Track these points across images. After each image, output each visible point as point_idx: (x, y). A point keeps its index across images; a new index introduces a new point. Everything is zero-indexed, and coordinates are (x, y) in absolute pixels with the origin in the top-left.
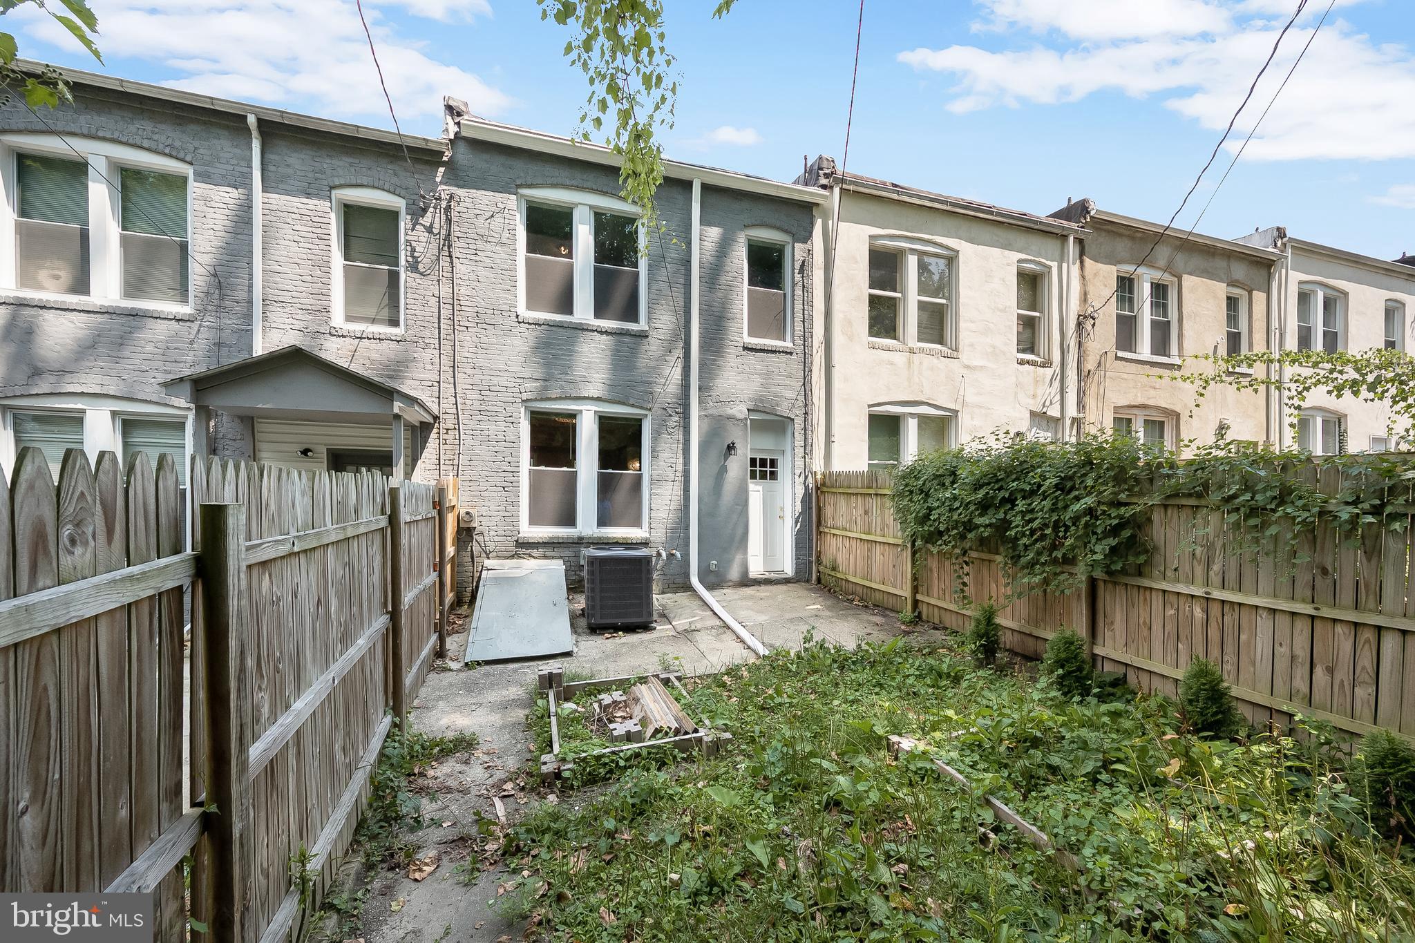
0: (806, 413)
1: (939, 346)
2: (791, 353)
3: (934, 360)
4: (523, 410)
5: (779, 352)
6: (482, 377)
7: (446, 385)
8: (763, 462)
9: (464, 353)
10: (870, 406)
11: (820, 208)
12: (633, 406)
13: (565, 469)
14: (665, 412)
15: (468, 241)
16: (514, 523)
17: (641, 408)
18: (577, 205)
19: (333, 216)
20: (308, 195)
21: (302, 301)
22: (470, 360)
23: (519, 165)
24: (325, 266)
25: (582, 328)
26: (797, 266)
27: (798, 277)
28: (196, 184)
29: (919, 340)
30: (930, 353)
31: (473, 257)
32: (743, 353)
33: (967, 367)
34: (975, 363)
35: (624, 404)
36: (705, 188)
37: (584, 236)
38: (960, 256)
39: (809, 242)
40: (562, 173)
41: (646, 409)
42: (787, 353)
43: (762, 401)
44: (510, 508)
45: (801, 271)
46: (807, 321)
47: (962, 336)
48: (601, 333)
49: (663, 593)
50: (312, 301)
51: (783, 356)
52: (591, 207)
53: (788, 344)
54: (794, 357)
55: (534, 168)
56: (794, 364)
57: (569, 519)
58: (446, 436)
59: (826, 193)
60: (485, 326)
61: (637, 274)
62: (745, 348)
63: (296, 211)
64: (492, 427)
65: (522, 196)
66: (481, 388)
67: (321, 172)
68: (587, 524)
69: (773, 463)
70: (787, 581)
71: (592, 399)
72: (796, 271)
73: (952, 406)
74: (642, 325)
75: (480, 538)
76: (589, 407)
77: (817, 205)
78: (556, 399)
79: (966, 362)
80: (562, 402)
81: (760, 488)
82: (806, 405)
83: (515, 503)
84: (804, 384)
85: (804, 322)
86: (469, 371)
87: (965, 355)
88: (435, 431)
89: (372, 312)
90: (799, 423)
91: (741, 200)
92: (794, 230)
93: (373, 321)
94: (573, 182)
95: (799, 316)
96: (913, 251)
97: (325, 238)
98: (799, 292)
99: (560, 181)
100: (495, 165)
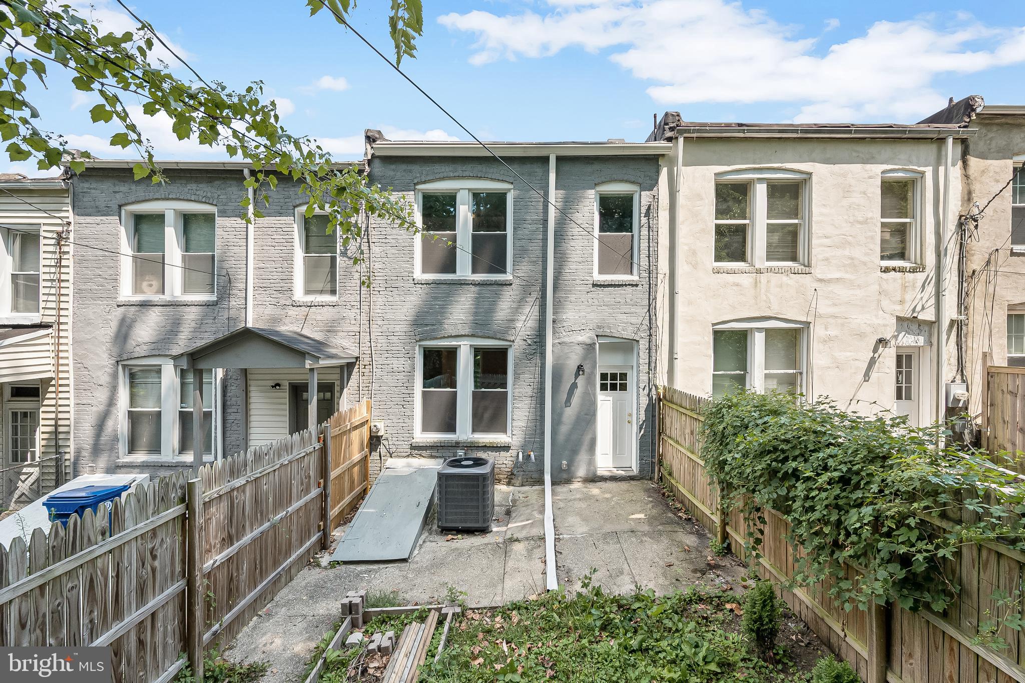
0: (650, 335)
1: (790, 264)
2: (637, 285)
3: (784, 278)
4: (417, 348)
5: (626, 285)
6: (388, 326)
7: (364, 334)
8: (614, 376)
9: (377, 310)
10: (714, 325)
11: (666, 157)
12: (500, 339)
13: (449, 389)
14: (524, 343)
15: (380, 229)
16: (410, 432)
17: (507, 340)
18: (459, 190)
19: (295, 226)
20: (280, 214)
21: (276, 285)
22: (380, 315)
23: (416, 168)
24: (289, 260)
25: (461, 283)
26: (644, 210)
27: (644, 220)
28: (219, 219)
29: (768, 259)
30: (778, 271)
31: (384, 241)
32: (592, 289)
33: (821, 280)
34: (830, 276)
35: (492, 338)
36: (559, 159)
37: (465, 213)
38: (814, 178)
39: (655, 189)
40: (446, 169)
41: (510, 341)
42: (632, 285)
43: (609, 328)
44: (407, 420)
45: (647, 214)
46: (652, 256)
47: (814, 252)
48: (475, 285)
49: (522, 485)
50: (282, 285)
51: (629, 289)
52: (469, 190)
53: (635, 278)
54: (640, 287)
55: (427, 168)
56: (640, 293)
57: (450, 426)
58: (364, 370)
59: (670, 145)
60: (391, 289)
61: (505, 236)
62: (594, 285)
63: (273, 226)
64: (395, 361)
65: (419, 190)
66: (388, 334)
67: (289, 198)
68: (464, 432)
69: (624, 376)
70: (632, 478)
71: (467, 336)
72: (643, 215)
73: (804, 319)
74: (508, 277)
75: (385, 443)
76: (466, 343)
77: (663, 155)
78: (441, 338)
79: (819, 276)
80: (446, 339)
81: (611, 398)
82: (650, 328)
83: (410, 417)
84: (649, 310)
85: (649, 257)
86: (380, 323)
87: (818, 270)
88: (357, 366)
89: (320, 286)
90: (643, 344)
91: (592, 163)
92: (640, 180)
93: (321, 292)
94: (456, 174)
95: (644, 253)
96: (760, 180)
97: (290, 241)
98: (644, 232)
99: (445, 174)
100: (398, 172)
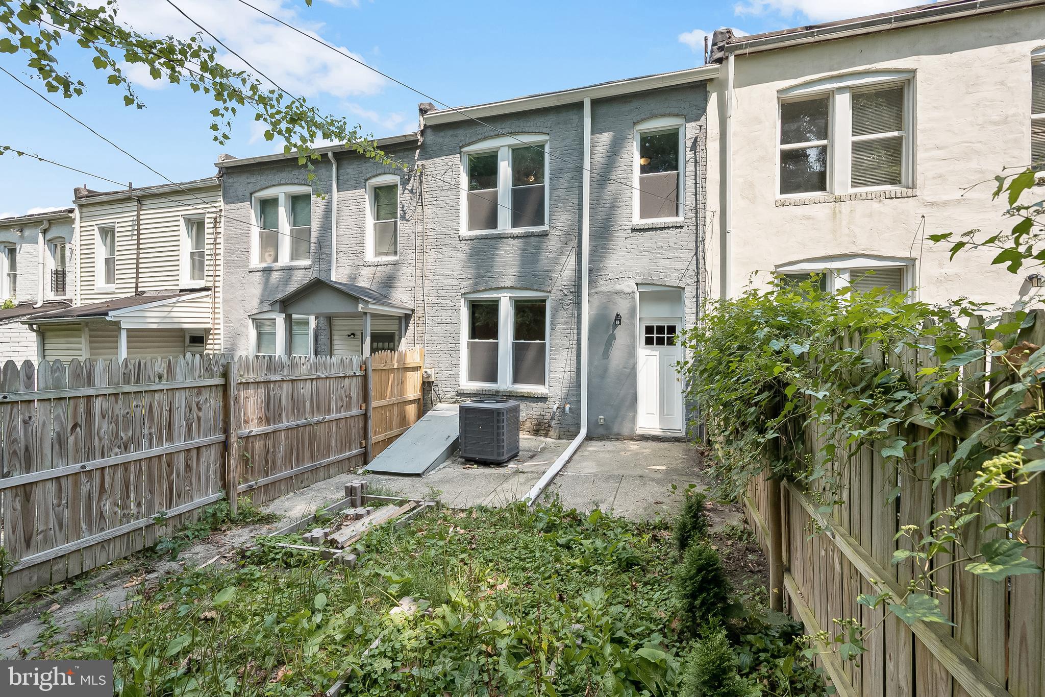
0: (698, 281)
1: (888, 187)
2: (681, 227)
3: (875, 205)
4: (462, 301)
5: (669, 228)
6: (438, 281)
7: (419, 289)
8: (660, 329)
9: (429, 267)
10: (777, 266)
11: (715, 82)
12: (537, 290)
13: (491, 341)
14: (561, 293)
15: (432, 193)
16: (456, 378)
17: (544, 291)
18: (499, 148)
19: (367, 196)
20: (356, 188)
21: (352, 249)
22: (432, 271)
23: (461, 132)
24: (362, 227)
25: (501, 237)
26: (689, 144)
27: (690, 155)
28: (314, 197)
29: (855, 184)
30: (867, 198)
31: (434, 203)
32: (631, 235)
33: (931, 204)
34: (945, 198)
35: (530, 289)
36: (595, 103)
37: (505, 170)
38: (919, 76)
39: (703, 118)
40: (488, 128)
41: (547, 292)
42: (676, 227)
43: (650, 275)
44: (454, 369)
45: (694, 147)
46: (699, 192)
47: (919, 169)
48: (514, 238)
49: (560, 438)
50: (357, 248)
51: (673, 232)
52: (509, 146)
53: (680, 219)
54: (685, 229)
55: (470, 131)
56: (686, 237)
57: (492, 376)
58: (418, 322)
59: (717, 66)
60: (441, 247)
61: (543, 187)
62: (633, 230)
63: (350, 198)
64: (444, 313)
65: (465, 153)
66: (438, 288)
67: (362, 173)
68: (505, 382)
69: (672, 329)
70: (677, 440)
71: (507, 288)
72: (688, 149)
73: (906, 254)
74: (546, 227)
75: (436, 388)
76: (505, 294)
77: (712, 80)
78: (483, 291)
79: (929, 199)
80: (487, 292)
81: (657, 353)
82: (698, 273)
83: (457, 365)
84: (696, 254)
85: (696, 195)
86: (431, 278)
87: (925, 191)
88: (413, 318)
89: (385, 249)
90: (689, 293)
91: (630, 102)
92: (685, 112)
93: (387, 254)
94: (496, 133)
95: (690, 189)
96: (841, 90)
97: (362, 211)
98: (691, 167)
99: (486, 134)
100: (446, 138)
